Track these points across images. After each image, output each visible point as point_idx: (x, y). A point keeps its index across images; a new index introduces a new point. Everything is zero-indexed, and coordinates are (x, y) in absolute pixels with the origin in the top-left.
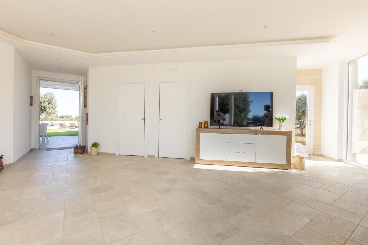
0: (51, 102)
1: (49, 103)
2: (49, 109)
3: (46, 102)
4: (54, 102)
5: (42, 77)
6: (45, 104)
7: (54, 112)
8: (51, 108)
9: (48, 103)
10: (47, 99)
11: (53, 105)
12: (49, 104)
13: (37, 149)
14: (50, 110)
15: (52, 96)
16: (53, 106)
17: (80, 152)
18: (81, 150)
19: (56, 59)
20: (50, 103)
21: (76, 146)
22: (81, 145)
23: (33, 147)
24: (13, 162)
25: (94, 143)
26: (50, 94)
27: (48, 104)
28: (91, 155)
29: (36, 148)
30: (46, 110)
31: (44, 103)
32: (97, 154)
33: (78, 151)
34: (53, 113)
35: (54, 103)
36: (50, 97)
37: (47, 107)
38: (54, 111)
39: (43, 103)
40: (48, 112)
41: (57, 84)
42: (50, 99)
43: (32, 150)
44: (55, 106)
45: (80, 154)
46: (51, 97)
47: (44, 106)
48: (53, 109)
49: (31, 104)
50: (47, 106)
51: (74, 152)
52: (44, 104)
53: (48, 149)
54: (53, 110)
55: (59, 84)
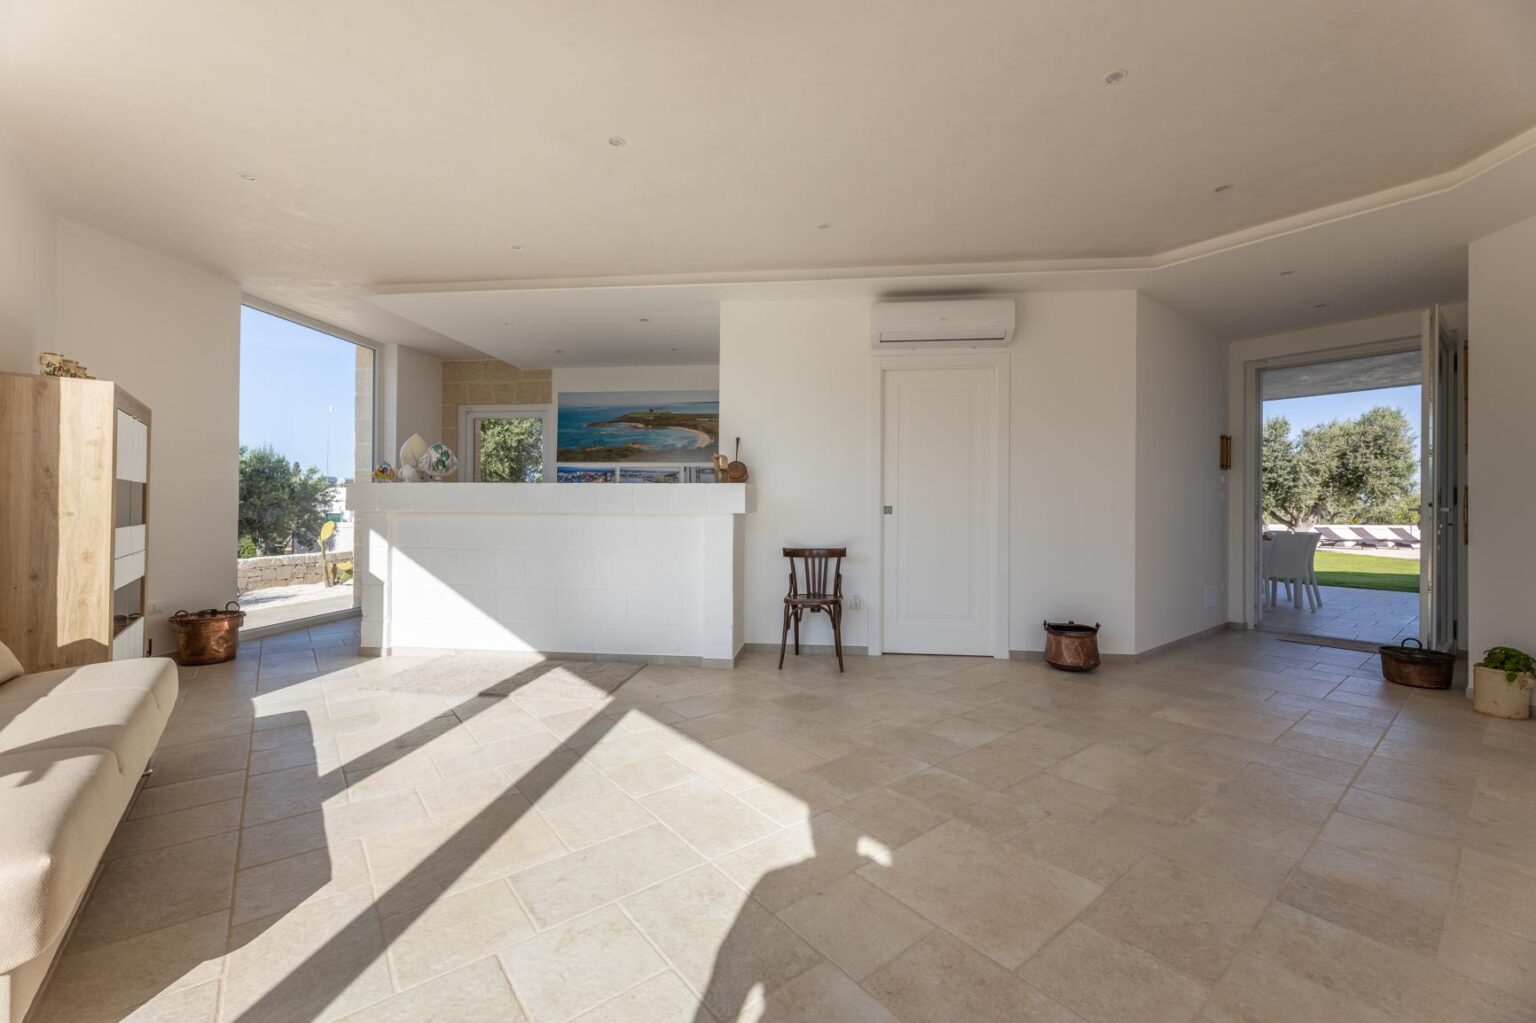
0: (1385, 448)
1: (1378, 452)
2: (1379, 477)
3: (1363, 450)
4: (1400, 446)
5: (1265, 360)
6: (1359, 460)
7: (1402, 488)
8: (1387, 473)
9: (1376, 454)
10: (1370, 438)
11: (1397, 458)
12: (1376, 458)
13: (1251, 626)
14: (1384, 481)
15: (1390, 424)
16: (1400, 464)
17: (1416, 681)
18: (1418, 668)
19: (1282, 274)
20: (1382, 454)
21: (1402, 648)
22: (1429, 643)
23: (1235, 616)
24: (1133, 653)
25: (1502, 649)
26: (1384, 417)
27: (1373, 456)
28: (1474, 711)
29: (1246, 624)
30: (1365, 484)
31: (1358, 455)
32: (1526, 715)
33: (1404, 670)
34: (1398, 490)
35: (1401, 450)
36: (1381, 427)
37: (1367, 470)
38: (1404, 483)
39: (1350, 455)
40: (1373, 491)
41: (1364, 371)
42: (1380, 437)
43: (1228, 628)
44: (1409, 461)
45: (1415, 689)
46: (1387, 428)
47: (1357, 468)
48: (1400, 476)
49: (1225, 465)
50: (1366, 465)
51: (1384, 669)
52: (1356, 457)
53: (1302, 635)
54: (1396, 480)
55: (1372, 369)
